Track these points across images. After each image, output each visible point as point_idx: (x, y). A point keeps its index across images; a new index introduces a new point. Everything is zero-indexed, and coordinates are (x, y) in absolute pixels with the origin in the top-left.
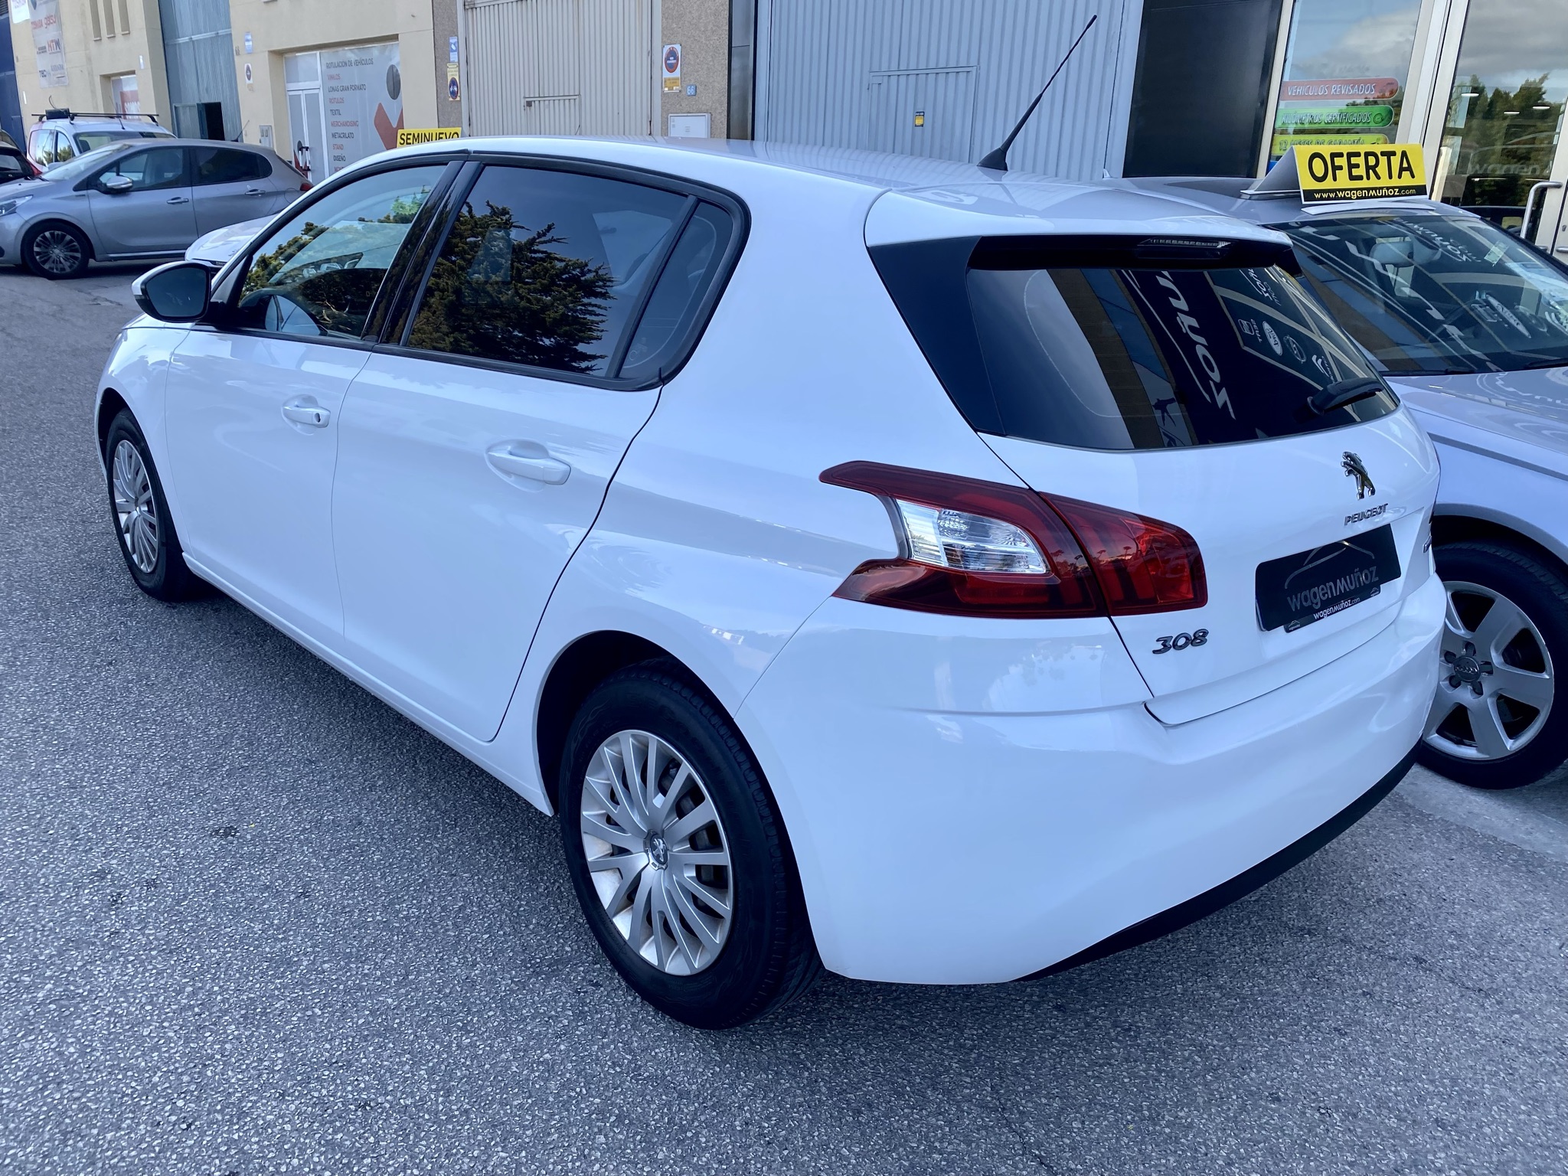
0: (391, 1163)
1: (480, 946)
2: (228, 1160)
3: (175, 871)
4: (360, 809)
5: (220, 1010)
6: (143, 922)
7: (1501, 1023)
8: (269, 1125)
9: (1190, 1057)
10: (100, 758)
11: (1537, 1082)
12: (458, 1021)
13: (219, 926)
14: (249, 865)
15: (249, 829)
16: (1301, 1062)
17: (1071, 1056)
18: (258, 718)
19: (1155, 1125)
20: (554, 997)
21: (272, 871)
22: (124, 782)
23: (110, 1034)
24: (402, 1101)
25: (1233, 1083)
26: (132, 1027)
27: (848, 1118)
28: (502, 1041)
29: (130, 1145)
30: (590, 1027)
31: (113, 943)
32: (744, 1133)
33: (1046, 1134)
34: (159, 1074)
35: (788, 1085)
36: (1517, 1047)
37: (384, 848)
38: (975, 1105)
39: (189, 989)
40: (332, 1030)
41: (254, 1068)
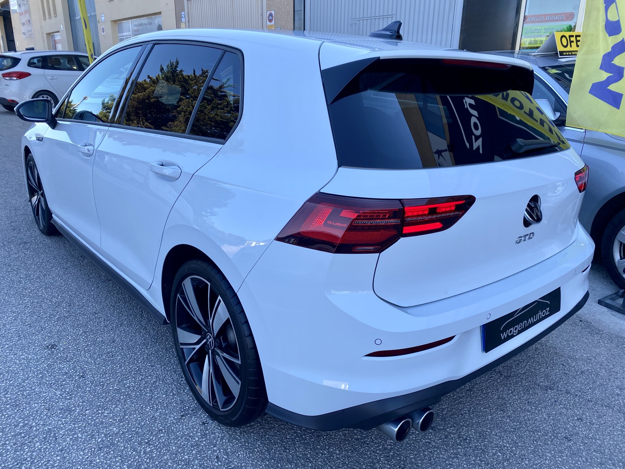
1: (161, 401)
3: (25, 366)
4: (115, 335)
5: (34, 435)
12: (146, 439)
13: (40, 392)
14: (60, 362)
15: (61, 346)
17: (438, 454)
18: (75, 294)
28: (166, 450)
30: (208, 441)
37: (122, 353)
39: (21, 424)
40: (85, 445)
41: (45, 465)
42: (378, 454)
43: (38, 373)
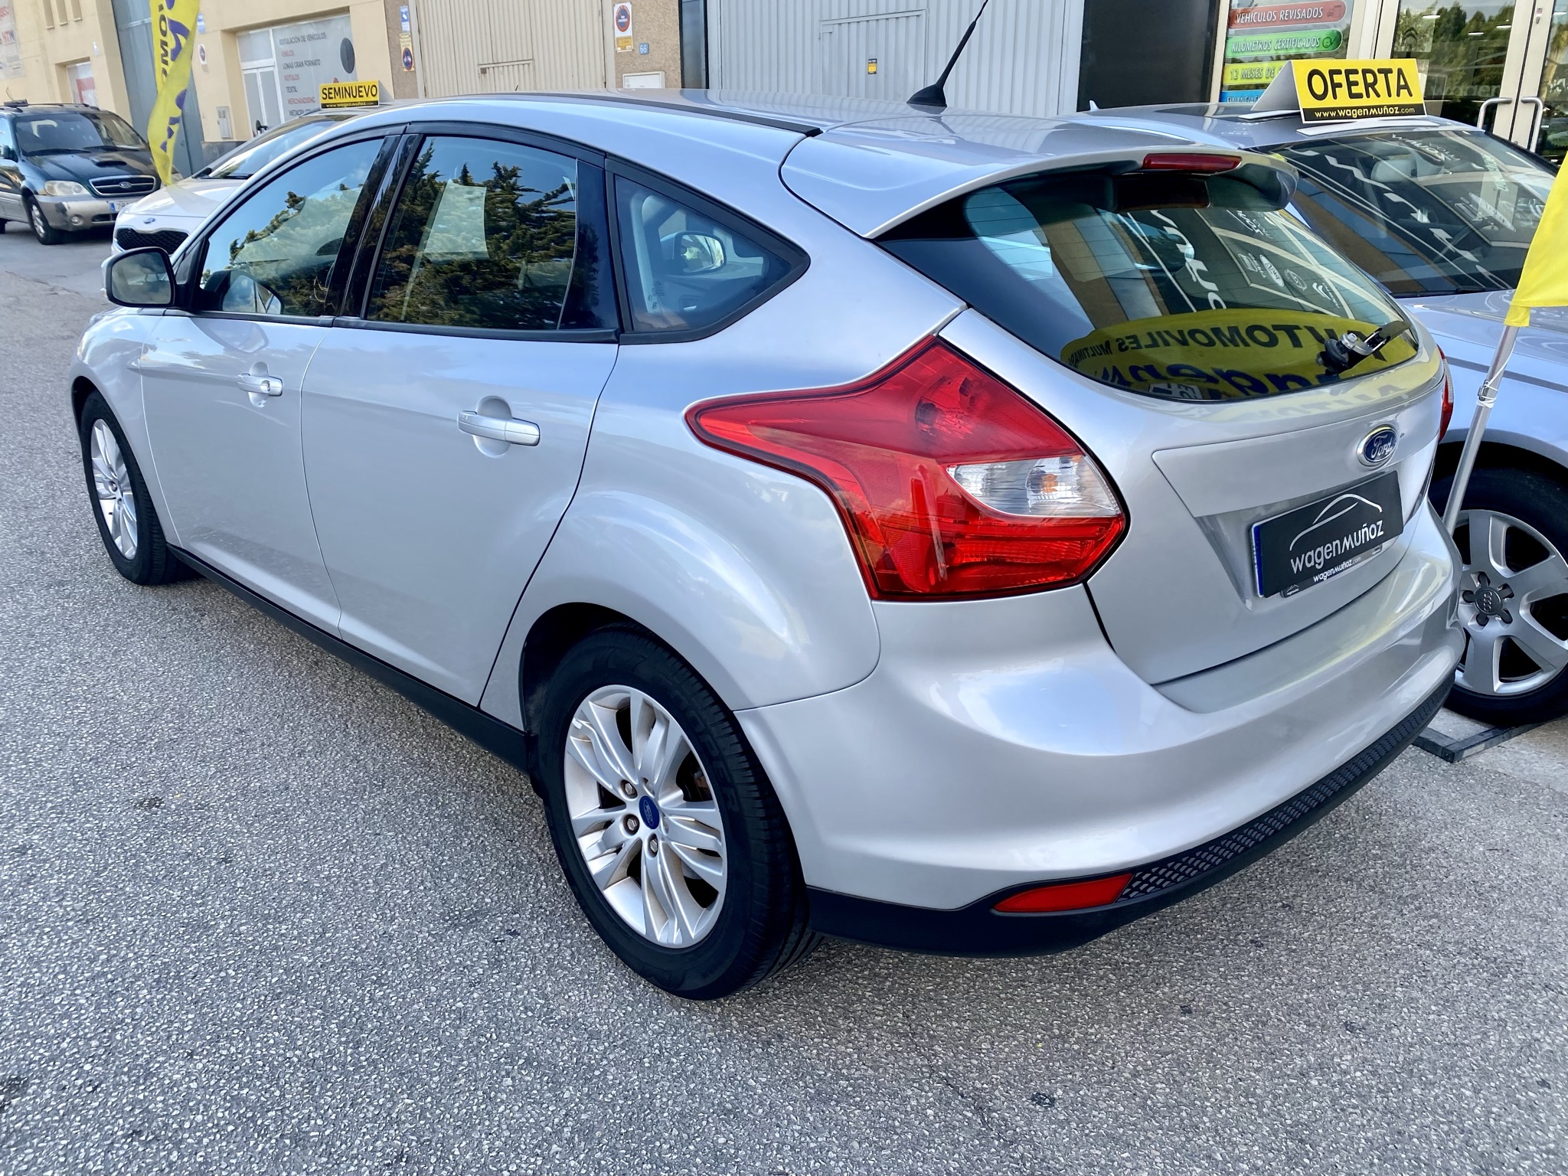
0: (295, 1114)
1: (399, 901)
2: (132, 1119)
3: (97, 843)
4: (288, 774)
5: (134, 976)
6: (61, 893)
7: (1419, 928)
8: (176, 1083)
9: (1105, 975)
10: (28, 738)
11: (1449, 983)
12: (372, 975)
13: (137, 895)
14: (172, 834)
15: (174, 800)
16: (1216, 975)
17: (985, 980)
18: (190, 691)
19: (1065, 1042)
20: (470, 949)
21: (195, 839)
22: (51, 759)
23: (21, 1004)
24: (310, 1055)
25: (1145, 999)
26: (44, 996)
27: (757, 1050)
28: (416, 993)
29: (34, 1109)
30: (505, 975)
31: (30, 916)
32: (653, 1068)
33: (955, 1056)
34: (68, 1040)
35: (700, 1021)
36: (1432, 950)
37: (309, 812)
38: (885, 1031)
39: (103, 957)
40: (245, 990)
41: (164, 1030)
42: (859, 984)
43: (126, 858)
